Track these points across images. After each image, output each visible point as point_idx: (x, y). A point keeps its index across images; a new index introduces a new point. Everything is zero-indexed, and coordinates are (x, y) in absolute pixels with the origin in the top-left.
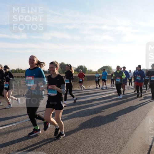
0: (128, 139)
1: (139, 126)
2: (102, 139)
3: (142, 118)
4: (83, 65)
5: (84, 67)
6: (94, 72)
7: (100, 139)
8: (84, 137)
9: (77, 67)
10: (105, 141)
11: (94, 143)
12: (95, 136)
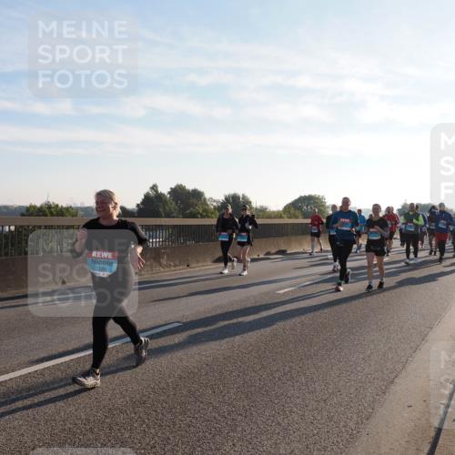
0: (371, 411)
1: (404, 373)
2: (295, 409)
3: (411, 348)
4: (240, 193)
5: (244, 197)
6: (274, 212)
7: (291, 412)
8: (244, 406)
9: (223, 198)
10: (303, 415)
11: (273, 421)
12: (276, 401)
